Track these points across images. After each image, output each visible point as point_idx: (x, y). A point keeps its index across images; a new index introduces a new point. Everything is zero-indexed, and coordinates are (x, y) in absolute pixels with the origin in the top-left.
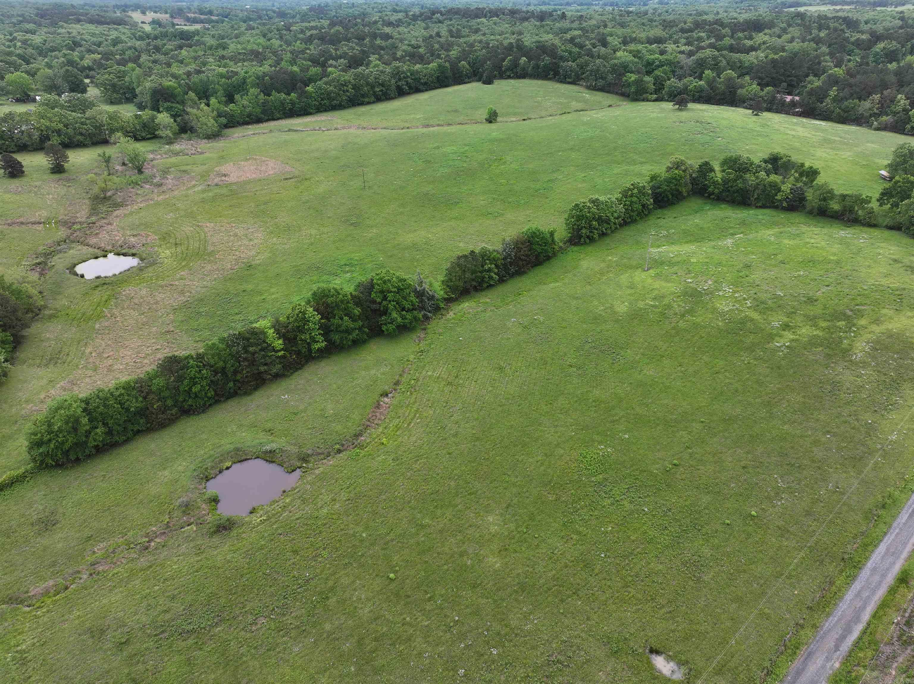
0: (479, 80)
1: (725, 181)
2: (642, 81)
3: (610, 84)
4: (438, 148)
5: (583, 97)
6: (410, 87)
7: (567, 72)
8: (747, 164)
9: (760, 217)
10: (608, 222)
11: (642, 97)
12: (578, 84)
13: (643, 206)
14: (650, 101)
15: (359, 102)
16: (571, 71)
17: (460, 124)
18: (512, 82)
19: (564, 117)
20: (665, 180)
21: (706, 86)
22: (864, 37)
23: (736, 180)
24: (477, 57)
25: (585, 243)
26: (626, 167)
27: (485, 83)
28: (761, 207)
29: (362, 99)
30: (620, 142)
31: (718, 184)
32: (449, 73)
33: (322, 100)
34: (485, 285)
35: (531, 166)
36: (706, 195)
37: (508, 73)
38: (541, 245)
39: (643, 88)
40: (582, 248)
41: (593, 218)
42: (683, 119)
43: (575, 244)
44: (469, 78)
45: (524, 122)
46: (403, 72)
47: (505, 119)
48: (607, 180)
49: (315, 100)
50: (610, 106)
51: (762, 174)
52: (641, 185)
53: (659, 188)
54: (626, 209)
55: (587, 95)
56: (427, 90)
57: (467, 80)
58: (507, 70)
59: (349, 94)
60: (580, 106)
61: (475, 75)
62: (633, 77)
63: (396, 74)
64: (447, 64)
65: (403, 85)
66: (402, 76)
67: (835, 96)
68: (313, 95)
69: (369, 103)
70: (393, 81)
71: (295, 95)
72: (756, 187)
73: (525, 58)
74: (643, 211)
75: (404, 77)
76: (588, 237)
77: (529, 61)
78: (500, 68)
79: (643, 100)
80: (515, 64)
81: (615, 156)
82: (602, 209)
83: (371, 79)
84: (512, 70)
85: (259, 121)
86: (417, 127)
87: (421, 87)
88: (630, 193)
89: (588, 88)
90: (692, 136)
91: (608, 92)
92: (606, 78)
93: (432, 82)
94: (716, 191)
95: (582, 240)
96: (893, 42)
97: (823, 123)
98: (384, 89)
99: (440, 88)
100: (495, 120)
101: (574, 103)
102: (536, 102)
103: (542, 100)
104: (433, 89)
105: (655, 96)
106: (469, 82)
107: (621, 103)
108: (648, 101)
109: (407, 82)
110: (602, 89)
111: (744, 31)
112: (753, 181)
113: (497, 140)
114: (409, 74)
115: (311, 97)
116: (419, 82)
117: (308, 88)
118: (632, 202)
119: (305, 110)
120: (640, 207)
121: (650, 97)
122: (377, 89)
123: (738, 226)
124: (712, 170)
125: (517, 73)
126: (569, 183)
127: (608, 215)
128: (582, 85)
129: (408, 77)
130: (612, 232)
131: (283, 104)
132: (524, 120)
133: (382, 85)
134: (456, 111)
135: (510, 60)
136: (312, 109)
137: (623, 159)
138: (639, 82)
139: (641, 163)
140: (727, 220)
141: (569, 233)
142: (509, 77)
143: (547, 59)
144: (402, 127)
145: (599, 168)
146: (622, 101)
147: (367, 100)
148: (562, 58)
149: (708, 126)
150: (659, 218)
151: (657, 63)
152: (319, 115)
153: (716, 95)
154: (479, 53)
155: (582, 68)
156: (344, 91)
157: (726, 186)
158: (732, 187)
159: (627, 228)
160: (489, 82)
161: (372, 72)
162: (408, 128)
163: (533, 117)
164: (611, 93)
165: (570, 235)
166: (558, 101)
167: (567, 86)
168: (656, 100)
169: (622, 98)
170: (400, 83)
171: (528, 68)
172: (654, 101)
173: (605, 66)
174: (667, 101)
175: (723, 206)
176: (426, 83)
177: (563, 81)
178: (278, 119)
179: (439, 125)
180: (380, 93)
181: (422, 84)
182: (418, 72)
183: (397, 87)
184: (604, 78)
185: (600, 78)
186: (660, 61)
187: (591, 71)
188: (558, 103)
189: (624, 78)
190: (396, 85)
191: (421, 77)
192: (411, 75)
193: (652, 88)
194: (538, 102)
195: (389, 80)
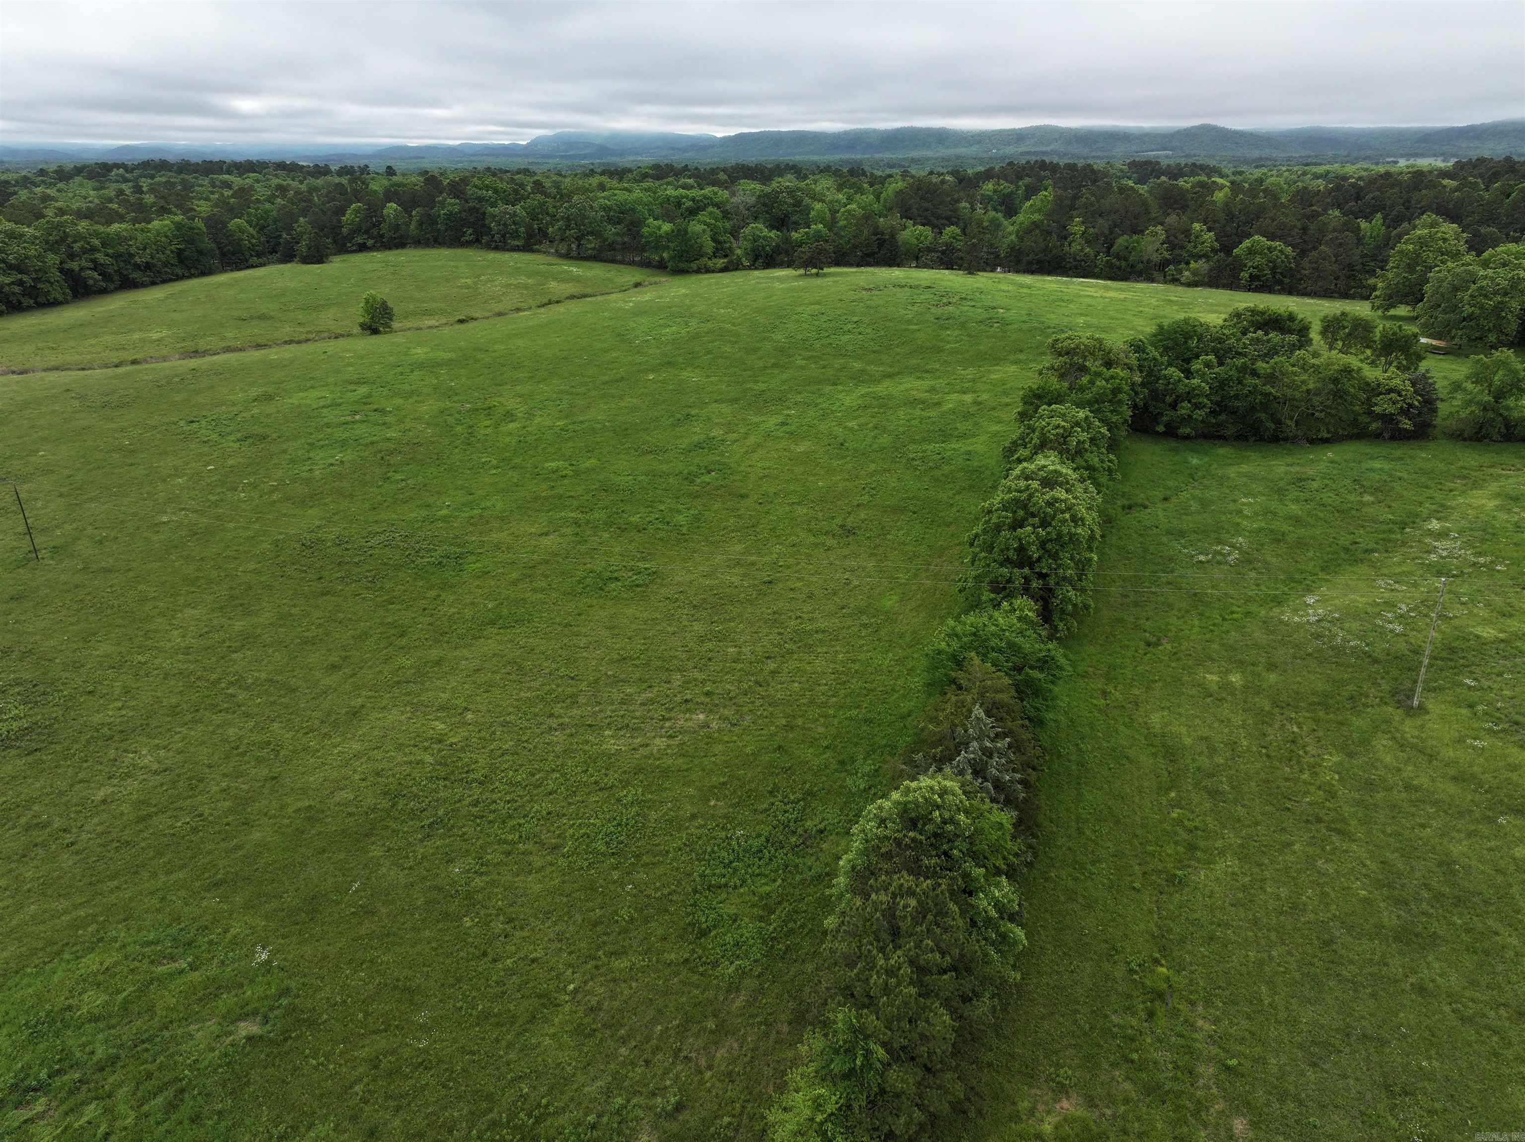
0: (288, 258)
2: (684, 232)
3: (612, 247)
4: (268, 398)
5: (567, 272)
6: (106, 276)
7: (505, 225)
11: (694, 266)
12: (538, 251)
14: (713, 272)
16: (514, 223)
17: (291, 342)
18: (378, 255)
19: (553, 309)
24: (267, 212)
26: (863, 390)
27: (305, 261)
30: (779, 338)
32: (208, 244)
35: (599, 415)
37: (359, 240)
39: (693, 247)
44: (258, 255)
45: (462, 326)
46: (79, 237)
47: (409, 324)
50: (637, 285)
52: (1079, 415)
55: (574, 269)
56: (153, 283)
57: (254, 259)
58: (357, 231)
60: (570, 288)
61: (273, 251)
62: (667, 227)
63: (59, 242)
64: (198, 223)
65: (82, 269)
66: (77, 246)
70: (52, 259)
73: (395, 205)
75: (84, 251)
77: (407, 210)
78: (337, 229)
79: (698, 271)
80: (374, 218)
81: (804, 368)
84: (367, 232)
86: (165, 359)
87: (136, 275)
89: (567, 256)
90: (937, 311)
91: (613, 261)
92: (601, 232)
93: (166, 264)
98: (25, 278)
99: (188, 277)
100: (387, 326)
101: (553, 284)
102: (462, 287)
103: (475, 283)
104: (171, 280)
105: (721, 262)
106: (261, 265)
107: (657, 279)
108: (708, 271)
109: (94, 261)
110: (596, 258)
113: (439, 365)
114: (96, 242)
116: (128, 262)
121: (710, 264)
125: (382, 236)
128: (546, 252)
129: (93, 249)
132: (461, 321)
133: (19, 267)
134: (262, 317)
135: (357, 211)
137: (831, 371)
138: (681, 234)
142: (362, 248)
143: (452, 205)
144: (116, 361)
145: (796, 399)
148: (480, 199)
153: (854, 247)
154: (267, 206)
155: (537, 218)
160: (317, 257)
162: (134, 362)
163: (478, 315)
166: (513, 281)
167: (516, 255)
168: (724, 270)
169: (648, 271)
170: (74, 265)
171: (408, 225)
172: (722, 270)
174: (749, 268)
176: (148, 266)
177: (500, 246)
179: (228, 350)
180: (17, 289)
181: (137, 267)
182: (120, 239)
183: (66, 273)
184: (598, 234)
185: (591, 233)
186: (693, 200)
187: (568, 219)
188: (517, 287)
189: (645, 230)
190: (61, 270)
191: (133, 250)
192: (104, 244)
193: (709, 246)
194: (468, 287)
195: (39, 257)
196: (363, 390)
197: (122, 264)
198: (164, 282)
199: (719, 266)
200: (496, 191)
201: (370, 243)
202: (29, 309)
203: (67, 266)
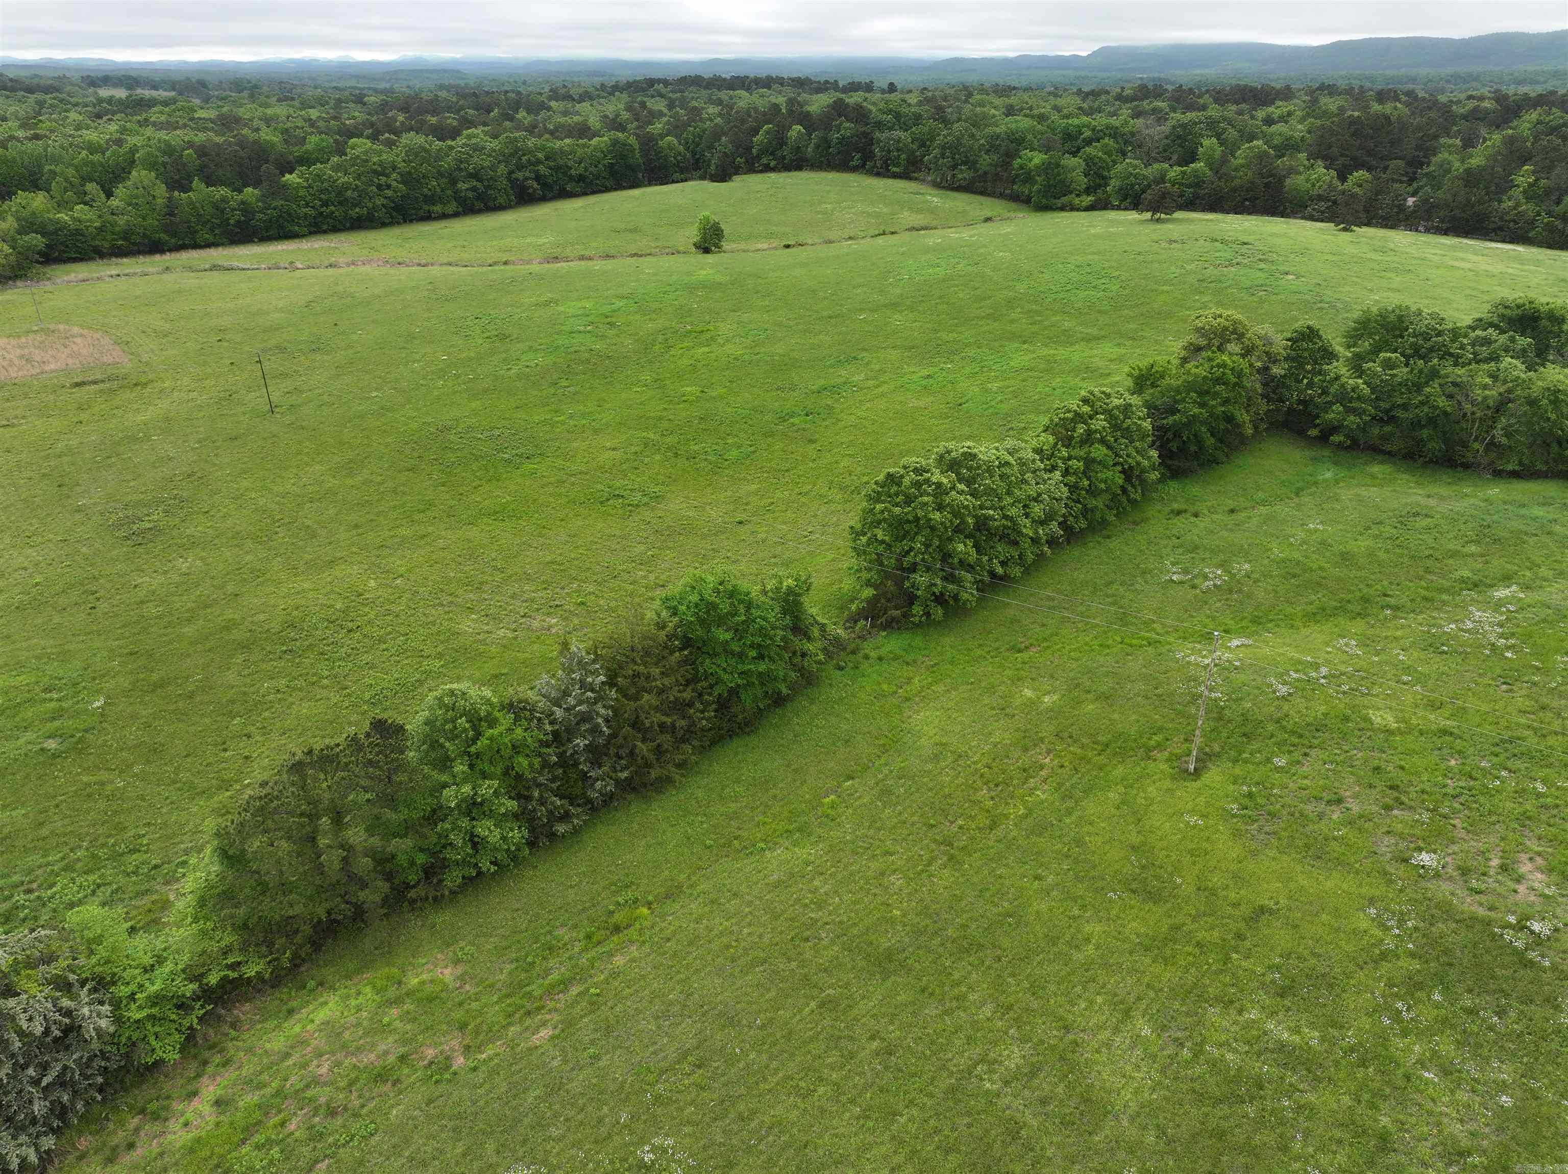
0: (702, 176)
1: (1381, 391)
2: (1058, 165)
3: (985, 177)
4: (548, 303)
5: (926, 202)
6: (544, 185)
7: (889, 151)
8: (1439, 334)
9: (1538, 512)
10: (1010, 535)
11: (1059, 203)
12: (916, 179)
13: (1127, 473)
14: (1078, 210)
15: (421, 213)
16: (898, 150)
17: (635, 255)
18: (773, 176)
19: (880, 240)
20: (1190, 387)
21: (1209, 173)
22: (1486, 104)
23: (1419, 388)
24: (704, 131)
25: (928, 623)
26: (1045, 352)
27: (715, 180)
28: (1515, 475)
29: (426, 208)
30: (1021, 288)
31: (1359, 398)
32: (637, 158)
33: (325, 204)
34: (452, 879)
35: (780, 349)
36: (1314, 432)
37: (764, 161)
38: (741, 656)
39: (1063, 182)
40: (918, 641)
41: (957, 530)
42: (1175, 236)
43: (890, 625)
44: (682, 172)
45: (788, 250)
46: (528, 152)
47: (743, 246)
48: (994, 386)
49: (307, 205)
50: (988, 220)
51: (1512, 366)
52: (1117, 402)
53: (1173, 411)
54: (1073, 488)
55: (935, 198)
56: (585, 194)
57: (677, 176)
58: (762, 152)
59: (389, 193)
60: (918, 220)
61: (696, 168)
62: (1037, 158)
63: (511, 155)
64: (632, 140)
65: (526, 179)
66: (524, 158)
67: (1531, 185)
68: (301, 193)
69: (444, 216)
70: (502, 169)
71: (256, 192)
72: (1500, 407)
73: (799, 127)
74: (1124, 490)
75: (530, 163)
76: (940, 599)
77: (809, 133)
78: (749, 149)
79: (1062, 209)
80: (780, 140)
81: (1012, 322)
82: (990, 492)
83: (447, 163)
84: (772, 153)
85: (155, 248)
86: (528, 262)
87: (571, 186)
88: (1081, 429)
89: (937, 185)
90: (1211, 272)
91: (982, 193)
92: (976, 162)
93: (597, 177)
94: (1352, 420)
95: (917, 609)
96: (1554, 110)
97: (1520, 248)
98: (479, 185)
99: (616, 190)
100: (718, 246)
101: (906, 214)
102: (818, 213)
103: (833, 210)
104: (601, 191)
105: (1088, 200)
106: (682, 181)
107: (1012, 214)
108: (1073, 208)
109: (537, 172)
110: (968, 188)
111: (1237, 103)
112: (1485, 387)
113: (704, 287)
114: (540, 155)
115: (297, 199)
116: (565, 174)
117: (287, 176)
118: (1089, 462)
119: (281, 227)
120: (1120, 480)
121: (1077, 201)
122: (462, 186)
123: (1473, 548)
124: (1329, 355)
125: (784, 158)
126: (882, 395)
127: (1013, 512)
128: (924, 180)
129: (539, 162)
130: (1027, 571)
131: (223, 211)
132: (787, 246)
133: (476, 176)
134: (634, 230)
135: (767, 133)
136: (299, 225)
137: (1035, 328)
138: (1050, 169)
139: (1089, 339)
140: (1422, 523)
141: (868, 583)
142: (767, 169)
143: (847, 128)
144: (490, 261)
145: (971, 352)
146: (1015, 211)
147: (438, 208)
148: (879, 125)
149: (1244, 249)
150: (1179, 513)
151: (1087, 133)
152: (318, 237)
153: (1234, 190)
155: (923, 145)
156: (379, 187)
157: (1384, 405)
158: (1405, 407)
159: (1076, 552)
160: (722, 176)
161: (451, 148)
162: (506, 263)
163: (810, 241)
164: (989, 195)
165: (869, 592)
166: (870, 209)
167: (890, 182)
168: (1092, 208)
169: (1013, 205)
170: (519, 175)
171: (806, 147)
172: (1087, 209)
173: (972, 136)
174: (1118, 208)
175: (1376, 469)
176: (581, 178)
177: (883, 171)
178: (208, 245)
179: (582, 258)
180: (470, 194)
181: (571, 178)
182: (562, 152)
183: (513, 182)
184: (971, 164)
185: (964, 163)
186: (1093, 130)
187: (943, 148)
188: (869, 215)
189: (1017, 162)
190: (509, 178)
191: (570, 163)
192: (547, 158)
193: (1082, 181)
194: (824, 213)
195: (493, 168)
196: (619, 304)
197: (560, 175)
198: (594, 193)
199: (1084, 204)
200: (898, 116)
201: (773, 164)
202: (479, 212)
203: (514, 176)
